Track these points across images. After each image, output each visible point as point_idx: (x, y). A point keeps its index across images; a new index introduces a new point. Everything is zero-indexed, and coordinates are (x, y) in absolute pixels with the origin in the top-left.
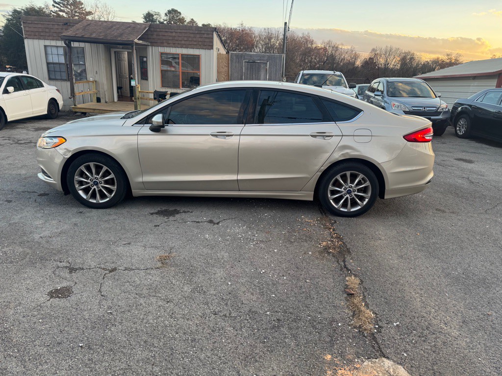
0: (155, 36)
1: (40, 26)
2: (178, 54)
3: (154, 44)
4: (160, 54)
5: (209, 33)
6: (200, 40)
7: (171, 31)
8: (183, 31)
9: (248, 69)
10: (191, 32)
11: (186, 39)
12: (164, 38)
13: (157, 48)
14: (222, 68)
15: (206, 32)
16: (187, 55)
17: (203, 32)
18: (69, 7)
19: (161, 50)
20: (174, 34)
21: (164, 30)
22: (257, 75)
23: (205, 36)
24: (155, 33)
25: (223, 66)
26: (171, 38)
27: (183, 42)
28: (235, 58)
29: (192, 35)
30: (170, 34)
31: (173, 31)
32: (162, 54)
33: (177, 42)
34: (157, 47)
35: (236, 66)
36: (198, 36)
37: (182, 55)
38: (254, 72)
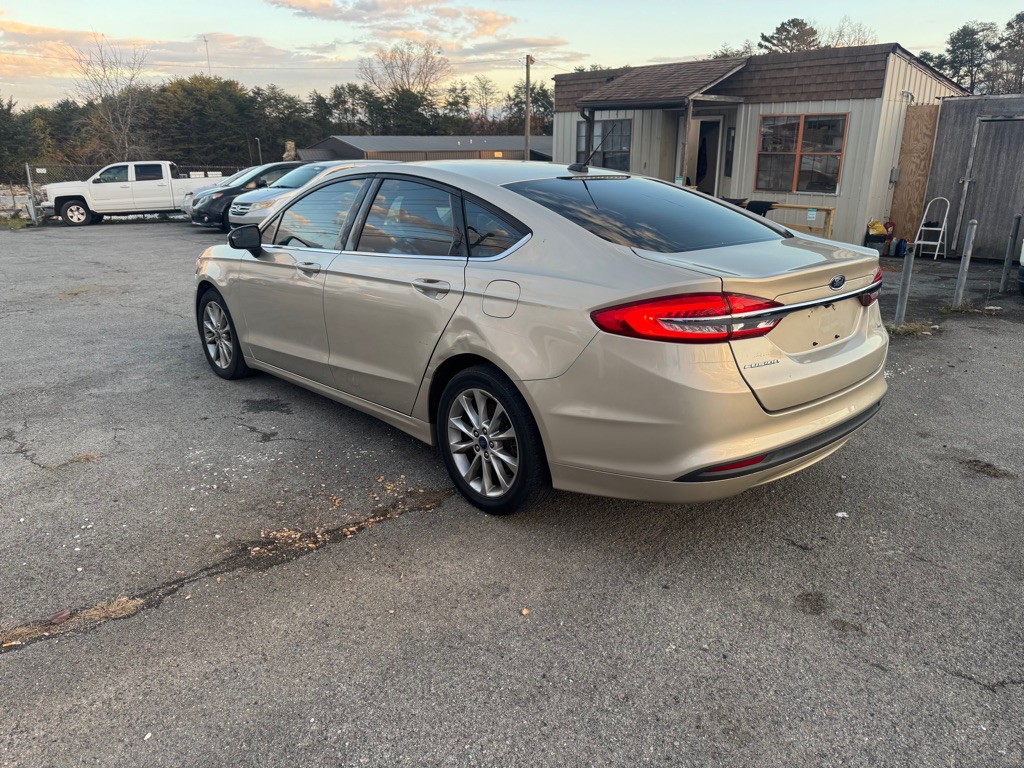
0: (755, 83)
1: (576, 88)
2: (799, 117)
3: (752, 98)
4: (760, 118)
5: (878, 58)
6: (852, 79)
7: (789, 66)
8: (817, 63)
9: (986, 138)
10: (834, 62)
11: (819, 80)
12: (774, 83)
13: (755, 107)
14: (917, 140)
15: (870, 58)
16: (819, 116)
17: (863, 59)
18: (789, 44)
19: (765, 109)
20: (795, 73)
21: (776, 66)
22: (1013, 153)
23: (867, 66)
24: (757, 76)
25: (919, 137)
26: (787, 83)
27: (813, 88)
28: (953, 112)
29: (836, 70)
30: (786, 73)
31: (794, 65)
32: (765, 118)
33: (799, 90)
34: (757, 106)
35: (952, 135)
36: (849, 69)
37: (806, 117)
38: (1006, 146)
